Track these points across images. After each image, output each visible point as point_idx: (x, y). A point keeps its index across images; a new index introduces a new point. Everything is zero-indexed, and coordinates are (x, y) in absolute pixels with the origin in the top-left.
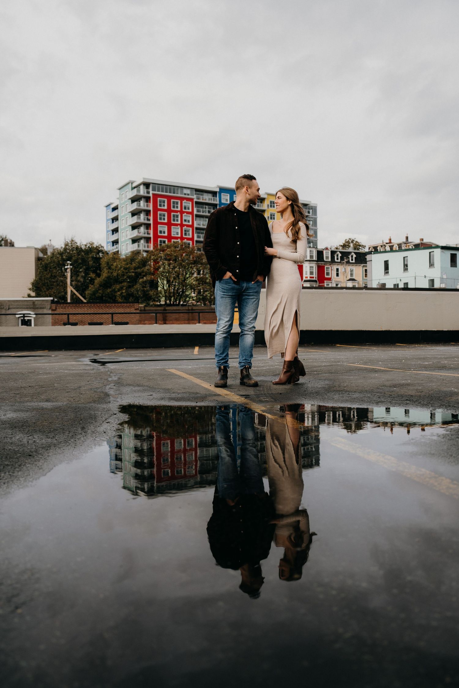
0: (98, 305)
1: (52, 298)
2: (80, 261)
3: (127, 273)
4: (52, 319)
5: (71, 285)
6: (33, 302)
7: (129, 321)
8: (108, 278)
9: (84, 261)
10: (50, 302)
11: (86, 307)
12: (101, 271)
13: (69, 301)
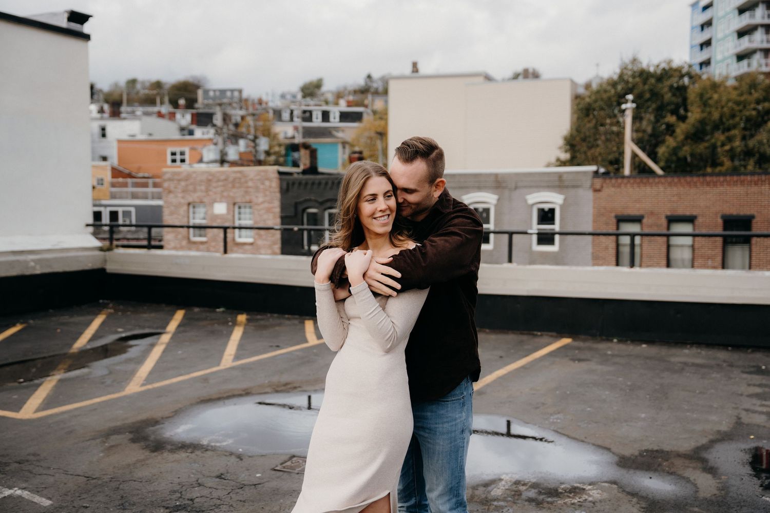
0: (689, 179)
1: (593, 168)
2: (647, 96)
3: (741, 111)
4: (594, 208)
5: (633, 140)
6: (560, 176)
7: (755, 214)
8: (702, 122)
9: (655, 95)
10: (591, 175)
11: (662, 183)
12: (686, 110)
13: (627, 171)
